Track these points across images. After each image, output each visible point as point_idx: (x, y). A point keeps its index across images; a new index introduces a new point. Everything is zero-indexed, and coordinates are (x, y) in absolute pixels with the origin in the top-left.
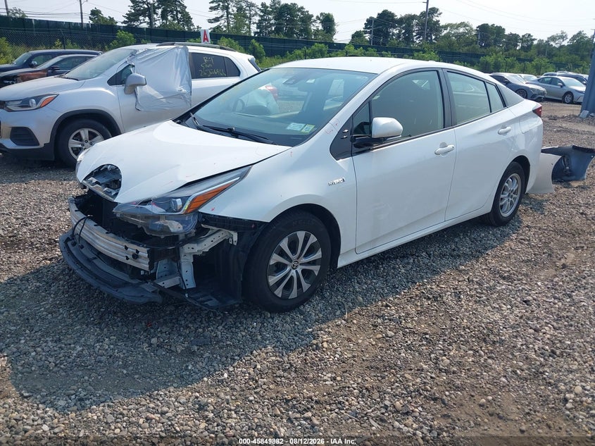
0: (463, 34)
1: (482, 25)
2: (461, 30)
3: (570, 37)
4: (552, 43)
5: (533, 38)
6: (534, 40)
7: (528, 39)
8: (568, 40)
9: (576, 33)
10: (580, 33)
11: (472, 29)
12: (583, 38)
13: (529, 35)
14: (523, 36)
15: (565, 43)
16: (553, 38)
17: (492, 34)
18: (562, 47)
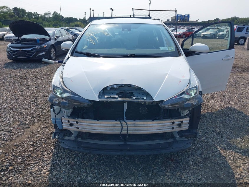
0: (7, 12)
1: (15, 8)
2: (5, 10)
3: (52, 13)
4: (46, 16)
5: (38, 14)
6: (39, 14)
7: (36, 14)
8: (52, 15)
9: (54, 12)
10: (55, 12)
11: (10, 9)
12: (56, 14)
13: (36, 13)
14: (34, 13)
15: (51, 16)
16: (46, 14)
17: (20, 12)
18: (50, 17)
